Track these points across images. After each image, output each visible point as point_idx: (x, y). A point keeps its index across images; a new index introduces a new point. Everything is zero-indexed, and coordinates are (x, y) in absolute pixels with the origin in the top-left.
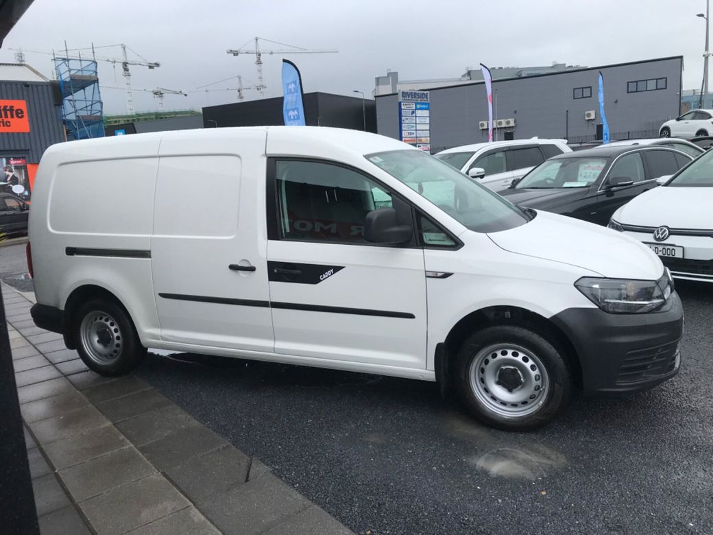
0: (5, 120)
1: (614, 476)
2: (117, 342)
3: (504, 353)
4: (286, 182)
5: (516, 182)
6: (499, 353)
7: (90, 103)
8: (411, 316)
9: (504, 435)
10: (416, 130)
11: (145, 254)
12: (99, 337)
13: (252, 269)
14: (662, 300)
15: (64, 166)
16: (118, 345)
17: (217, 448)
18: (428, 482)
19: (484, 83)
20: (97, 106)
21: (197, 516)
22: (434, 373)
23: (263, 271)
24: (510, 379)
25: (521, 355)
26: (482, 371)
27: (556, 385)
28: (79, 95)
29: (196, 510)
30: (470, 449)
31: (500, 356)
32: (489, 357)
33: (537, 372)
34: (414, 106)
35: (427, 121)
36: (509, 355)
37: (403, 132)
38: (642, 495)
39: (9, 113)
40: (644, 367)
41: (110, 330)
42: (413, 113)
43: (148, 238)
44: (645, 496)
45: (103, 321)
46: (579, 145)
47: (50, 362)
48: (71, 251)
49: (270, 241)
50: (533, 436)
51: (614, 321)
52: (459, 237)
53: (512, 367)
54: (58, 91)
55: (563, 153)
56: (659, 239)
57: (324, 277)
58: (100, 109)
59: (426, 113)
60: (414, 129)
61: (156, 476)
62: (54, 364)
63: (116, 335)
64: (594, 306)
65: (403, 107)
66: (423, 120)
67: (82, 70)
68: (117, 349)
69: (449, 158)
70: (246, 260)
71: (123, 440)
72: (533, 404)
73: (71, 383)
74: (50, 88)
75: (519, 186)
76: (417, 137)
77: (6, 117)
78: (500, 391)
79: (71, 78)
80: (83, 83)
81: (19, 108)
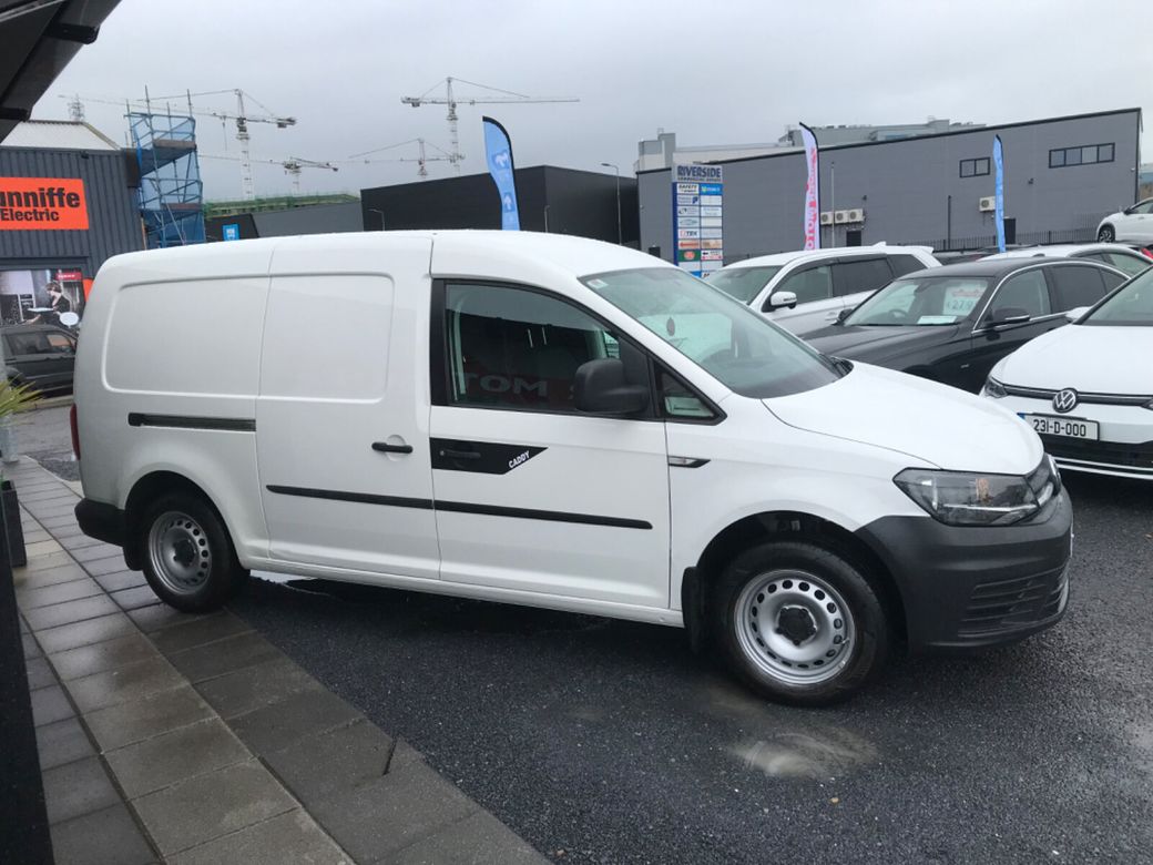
0: (51, 210)
1: (946, 776)
2: (203, 559)
3: (788, 585)
4: (462, 315)
5: (845, 315)
6: (779, 585)
7: (184, 184)
8: (645, 525)
9: (787, 712)
10: (700, 228)
11: (246, 425)
12: (177, 552)
13: (407, 450)
14: (1034, 506)
15: (128, 289)
16: (204, 565)
17: (345, 723)
18: (660, 779)
20: (194, 189)
21: (306, 821)
22: (681, 614)
23: (423, 453)
24: (796, 626)
25: (813, 588)
26: (755, 611)
27: (865, 634)
28: (166, 171)
29: (307, 815)
30: (732, 732)
31: (780, 589)
32: (765, 591)
33: (837, 615)
34: (697, 188)
35: (719, 212)
36: (795, 589)
37: (679, 230)
38: (985, 806)
39: (56, 199)
40: (1004, 610)
41: (193, 541)
42: (695, 199)
43: (250, 401)
44: (991, 807)
45: (183, 527)
47: (104, 590)
48: (137, 419)
49: (434, 407)
50: (831, 715)
51: (955, 537)
52: (720, 405)
53: (800, 607)
54: (134, 165)
55: (925, 267)
56: (1060, 410)
57: (516, 463)
58: (198, 193)
59: (717, 200)
60: (698, 225)
61: (250, 762)
62: (108, 593)
63: (201, 549)
64: (922, 513)
65: (679, 191)
66: (711, 212)
67: (171, 132)
68: (205, 571)
69: (740, 277)
70: (398, 437)
71: (204, 709)
72: (831, 665)
73: (133, 621)
74: (120, 158)
75: (849, 322)
76: (701, 239)
77: (52, 205)
78: (781, 645)
79: (154, 145)
80: (169, 152)
81: (73, 191)
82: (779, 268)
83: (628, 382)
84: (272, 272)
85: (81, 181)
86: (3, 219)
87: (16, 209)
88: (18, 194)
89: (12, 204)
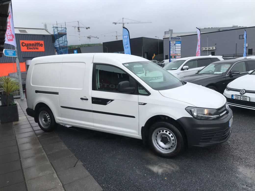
0: (37, 47)
1: (192, 175)
2: (49, 121)
3: (163, 131)
5: (199, 71)
6: (161, 131)
7: (64, 42)
8: (134, 117)
9: (162, 159)
10: (176, 51)
11: (57, 93)
12: (44, 119)
13: (87, 99)
14: (219, 116)
15: (36, 65)
16: (49, 122)
17: (69, 156)
18: (130, 171)
19: (197, 34)
20: (66, 43)
21: (55, 175)
22: (141, 136)
23: (90, 100)
24: (165, 140)
25: (168, 132)
26: (156, 137)
27: (179, 143)
28: (61, 39)
29: (56, 174)
30: (149, 162)
31: (161, 132)
32: (158, 132)
33: (173, 138)
34: (175, 42)
35: (180, 47)
36: (164, 132)
37: (171, 51)
38: (198, 182)
39: (38, 45)
40: (211, 139)
41: (47, 117)
42: (175, 45)
43: (58, 88)
44: (199, 182)
45: (45, 114)
46: (233, 57)
47: (31, 126)
48: (37, 92)
49: (93, 91)
50: (172, 160)
51: (199, 122)
52: (149, 92)
53: (166, 136)
54: (54, 38)
57: (108, 103)
58: (67, 44)
59: (180, 45)
60: (175, 50)
61: (48, 163)
62: (32, 127)
63: (49, 119)
64: (192, 117)
65: (171, 43)
66: (178, 47)
68: (49, 123)
69: (177, 62)
70: (85, 97)
71: (43, 152)
72: (172, 149)
73: (35, 134)
74: (51, 36)
76: (176, 53)
77: (37, 46)
78: (162, 144)
79: (58, 34)
80: (62, 35)
81: (42, 43)
82: (185, 61)
83: (130, 86)
84: (63, 61)
85: (43, 41)
86: (27, 49)
87: (30, 47)
88: (30, 44)
89: (29, 46)
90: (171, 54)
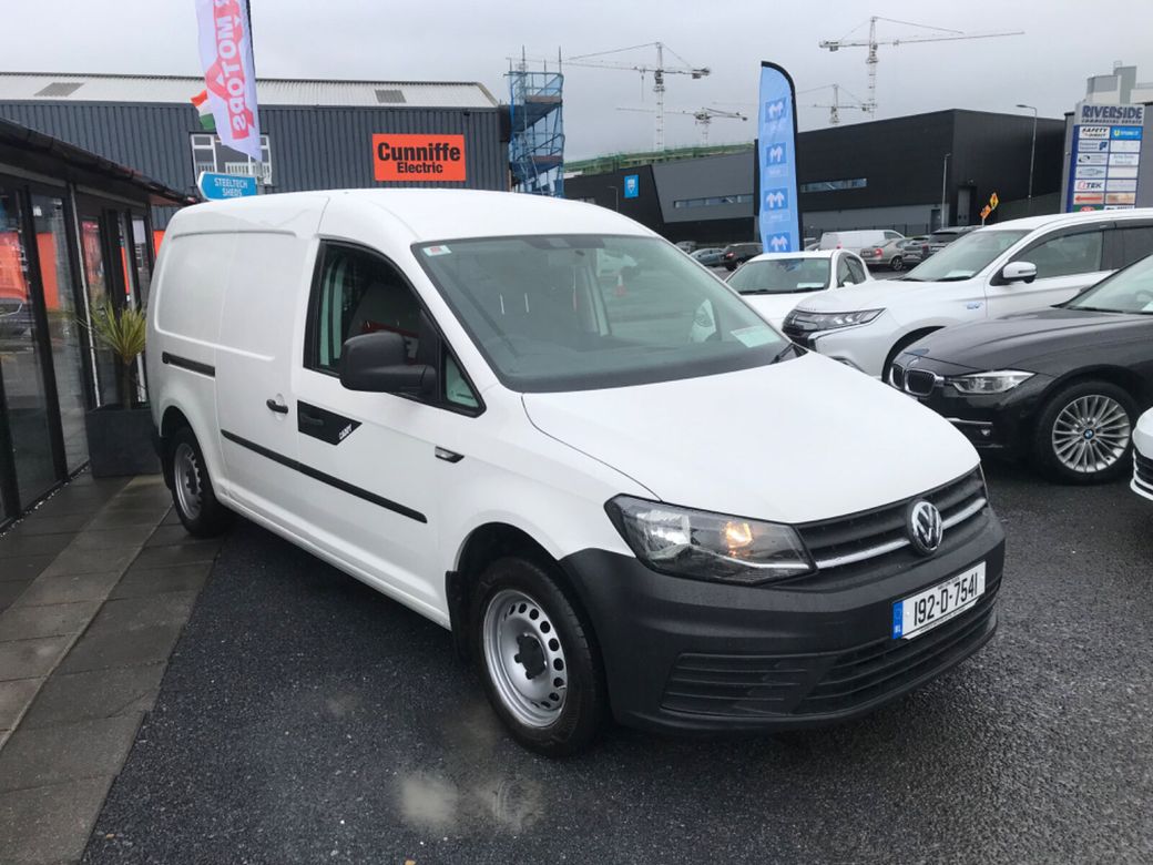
0: (437, 163)
2: (198, 490)
3: (522, 610)
6: (518, 607)
7: (551, 137)
8: (421, 518)
10: (1107, 179)
11: (210, 371)
12: (188, 479)
13: (285, 411)
16: (199, 495)
20: (558, 142)
22: (449, 616)
23: (293, 414)
25: (542, 619)
28: (540, 125)
31: (518, 613)
32: (509, 611)
33: (559, 653)
34: (1108, 132)
35: (1135, 160)
36: (527, 615)
37: (1077, 182)
39: (441, 152)
41: (194, 471)
42: (1103, 145)
45: (189, 458)
48: (168, 358)
49: (304, 369)
52: (484, 397)
53: (535, 637)
54: (507, 122)
58: (560, 146)
59: (1135, 146)
60: (1103, 176)
63: (198, 480)
64: (629, 552)
65: (1081, 135)
66: (1124, 160)
67: (546, 88)
68: (199, 500)
70: (281, 397)
72: (554, 710)
74: (496, 115)
76: (1106, 192)
77: (438, 159)
78: (519, 672)
79: (526, 102)
80: (543, 107)
81: (455, 146)
85: (462, 136)
86: (399, 171)
87: (410, 162)
88: (412, 149)
89: (407, 159)
90: (1076, 195)
